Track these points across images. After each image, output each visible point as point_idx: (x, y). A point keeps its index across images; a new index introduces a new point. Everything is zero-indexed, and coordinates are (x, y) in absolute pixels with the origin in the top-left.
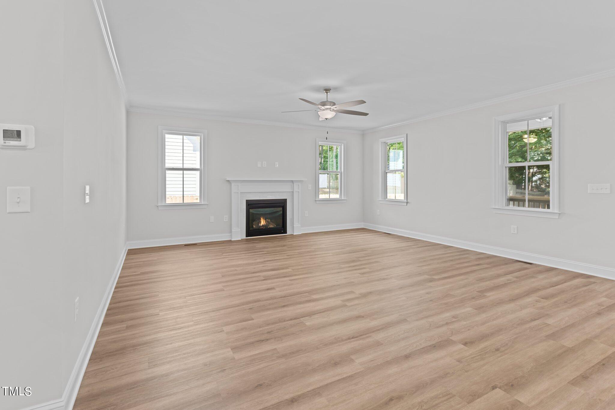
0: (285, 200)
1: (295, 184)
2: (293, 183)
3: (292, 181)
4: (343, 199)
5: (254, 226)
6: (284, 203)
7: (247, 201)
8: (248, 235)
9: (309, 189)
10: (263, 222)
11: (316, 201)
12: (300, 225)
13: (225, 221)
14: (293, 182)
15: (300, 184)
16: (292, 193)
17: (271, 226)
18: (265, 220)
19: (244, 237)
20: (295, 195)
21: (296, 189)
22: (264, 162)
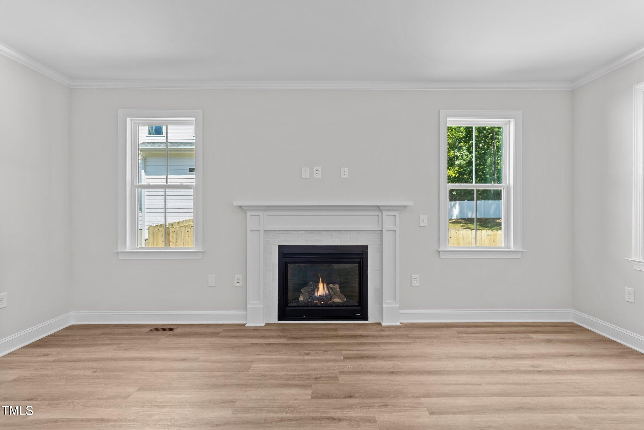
0: (365, 249)
1: (384, 214)
2: (382, 212)
3: (378, 206)
4: (512, 250)
5: (301, 298)
6: (362, 254)
7: (281, 248)
8: (282, 316)
9: (421, 225)
10: (322, 290)
11: (439, 252)
12: (398, 306)
13: (236, 285)
14: (381, 208)
15: (397, 214)
16: (379, 232)
17: (337, 300)
18: (327, 285)
19: (274, 318)
20: (387, 237)
21: (388, 224)
22: (315, 168)
